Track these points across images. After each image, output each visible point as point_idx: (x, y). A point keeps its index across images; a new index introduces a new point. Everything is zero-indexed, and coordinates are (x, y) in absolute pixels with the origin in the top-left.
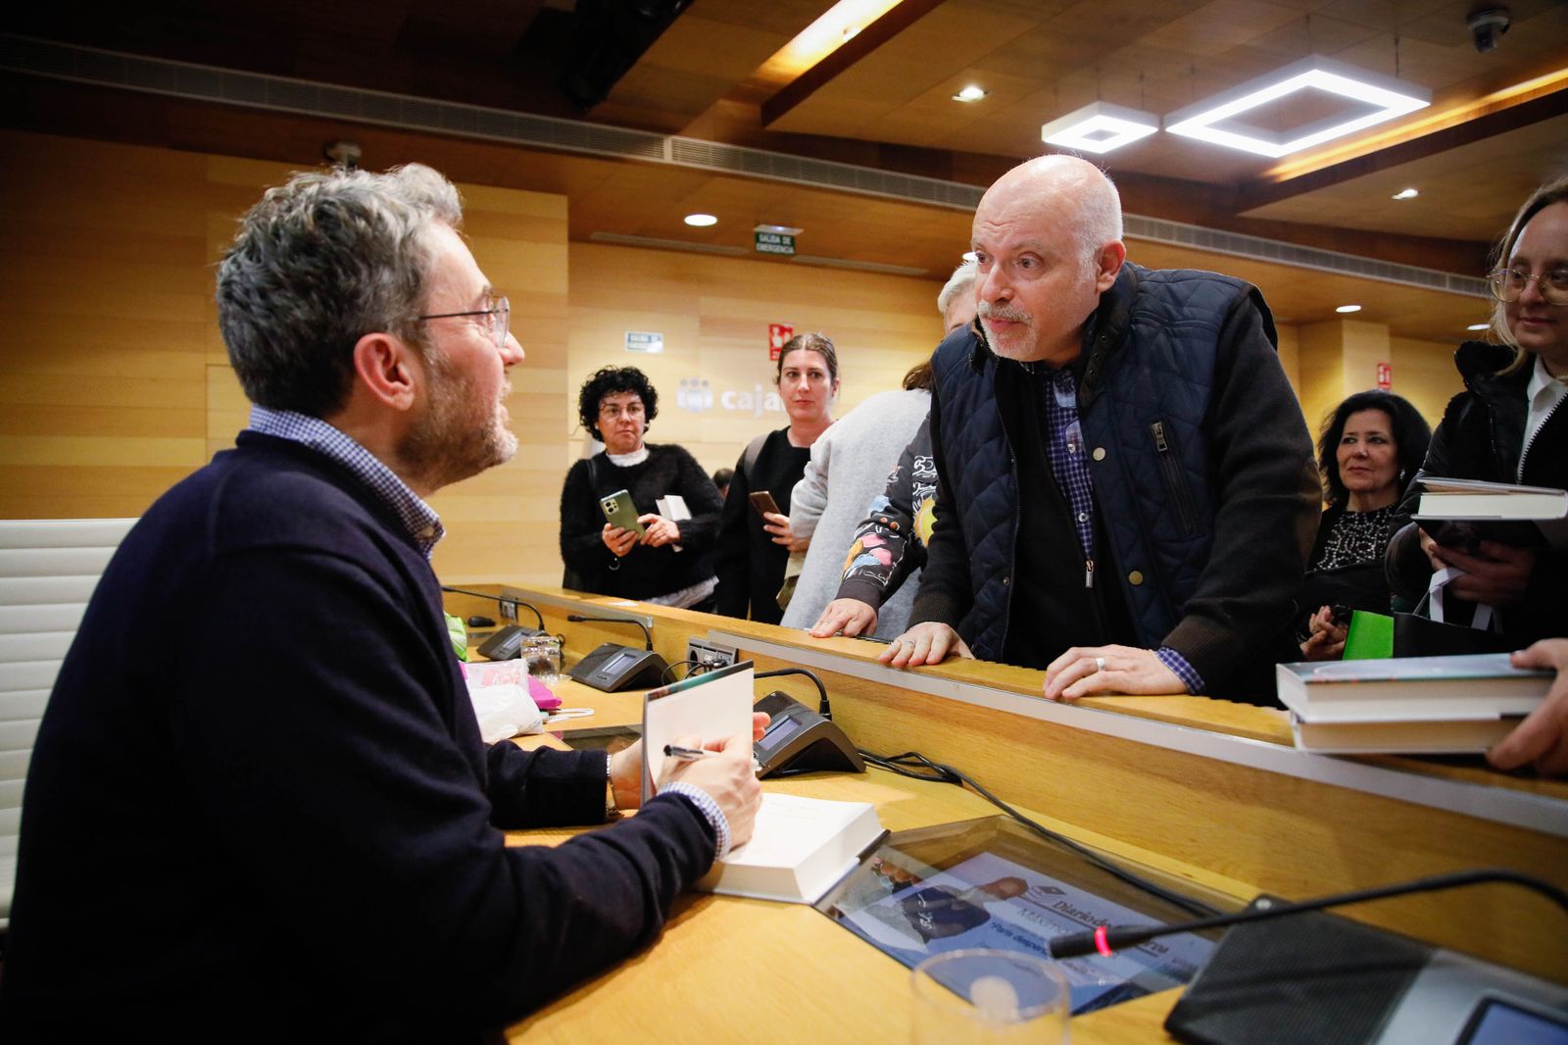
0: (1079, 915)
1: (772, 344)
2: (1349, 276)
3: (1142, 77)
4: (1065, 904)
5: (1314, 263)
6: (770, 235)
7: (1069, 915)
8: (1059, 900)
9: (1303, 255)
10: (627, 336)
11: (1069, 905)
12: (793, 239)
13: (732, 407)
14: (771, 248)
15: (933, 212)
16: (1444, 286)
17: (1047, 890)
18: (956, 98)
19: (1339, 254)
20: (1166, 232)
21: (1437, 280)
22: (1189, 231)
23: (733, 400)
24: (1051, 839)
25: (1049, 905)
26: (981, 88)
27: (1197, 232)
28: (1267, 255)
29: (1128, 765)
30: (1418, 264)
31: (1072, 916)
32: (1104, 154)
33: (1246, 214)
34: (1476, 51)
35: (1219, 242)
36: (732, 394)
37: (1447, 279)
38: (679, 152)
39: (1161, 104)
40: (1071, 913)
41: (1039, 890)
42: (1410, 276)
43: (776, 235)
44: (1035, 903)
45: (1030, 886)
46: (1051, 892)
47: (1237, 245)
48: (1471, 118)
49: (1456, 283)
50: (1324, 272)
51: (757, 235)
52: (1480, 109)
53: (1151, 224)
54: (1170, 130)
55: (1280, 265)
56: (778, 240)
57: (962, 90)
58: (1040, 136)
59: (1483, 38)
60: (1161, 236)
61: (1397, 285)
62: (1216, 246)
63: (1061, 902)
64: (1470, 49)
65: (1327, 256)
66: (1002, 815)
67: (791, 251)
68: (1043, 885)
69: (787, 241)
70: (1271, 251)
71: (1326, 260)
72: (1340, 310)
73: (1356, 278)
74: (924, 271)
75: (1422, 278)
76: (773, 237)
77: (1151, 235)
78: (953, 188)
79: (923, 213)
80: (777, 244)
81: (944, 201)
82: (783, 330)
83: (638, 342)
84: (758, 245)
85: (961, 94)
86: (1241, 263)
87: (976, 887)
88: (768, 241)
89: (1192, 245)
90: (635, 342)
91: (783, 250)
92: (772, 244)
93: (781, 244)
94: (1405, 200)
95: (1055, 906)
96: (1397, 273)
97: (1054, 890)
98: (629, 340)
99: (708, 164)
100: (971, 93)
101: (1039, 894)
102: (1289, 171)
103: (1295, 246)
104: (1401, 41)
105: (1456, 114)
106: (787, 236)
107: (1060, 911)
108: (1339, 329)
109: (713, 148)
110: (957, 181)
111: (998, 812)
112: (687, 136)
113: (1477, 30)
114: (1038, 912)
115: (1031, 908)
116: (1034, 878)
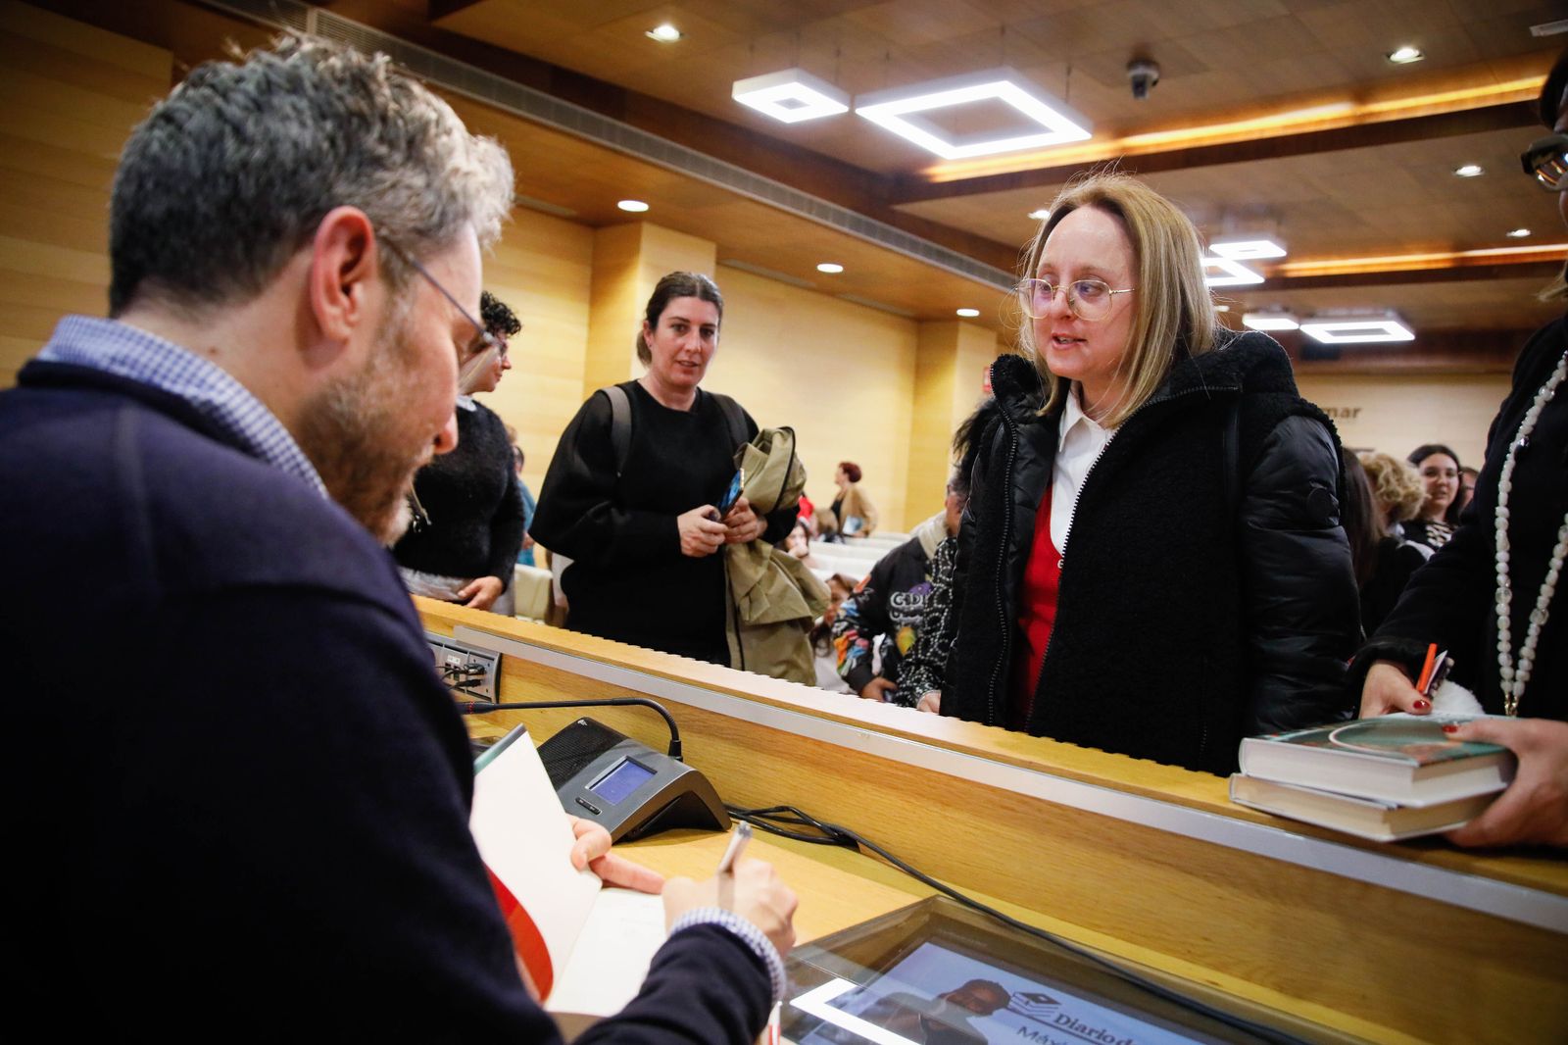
0: (1093, 1036)
2: (973, 281)
3: (838, 53)
4: (1069, 1020)
5: (949, 265)
7: (1078, 1033)
8: (1055, 1016)
9: (941, 256)
11: (1073, 1020)
15: (599, 154)
17: (1034, 997)
18: (649, 34)
19: (972, 260)
20: (823, 212)
22: (843, 215)
24: (1016, 929)
25: (1051, 1019)
26: (678, 28)
27: (851, 217)
28: (908, 250)
29: (1122, 849)
31: (1084, 1035)
32: (790, 124)
33: (899, 208)
34: (1132, 94)
35: (871, 230)
38: (325, 28)
39: (853, 84)
40: (1083, 1031)
41: (1025, 999)
44: (1030, 1017)
45: (1010, 993)
46: (1041, 1002)
47: (886, 236)
50: (957, 275)
52: (1115, 150)
53: (811, 202)
54: (861, 112)
55: (922, 263)
57: (655, 27)
58: (730, 90)
59: (1140, 86)
60: (819, 215)
62: (867, 234)
63: (1061, 1016)
64: (1127, 91)
65: (961, 261)
66: (938, 896)
68: (1026, 991)
70: (914, 247)
71: (960, 264)
72: (962, 312)
73: (979, 284)
74: (573, 213)
77: (810, 213)
78: (625, 131)
79: (590, 149)
81: (612, 140)
85: (655, 31)
86: (890, 256)
87: (942, 996)
89: (846, 230)
95: (1057, 1021)
97: (1042, 999)
100: (666, 33)
101: (1027, 1003)
102: (943, 173)
103: (935, 245)
104: (1075, 73)
105: (1100, 149)
107: (1065, 1027)
108: (956, 331)
109: (368, 33)
110: (629, 122)
111: (932, 892)
112: (338, 12)
113: (1134, 78)
114: (1044, 1030)
115: (1032, 1026)
116: (1014, 984)
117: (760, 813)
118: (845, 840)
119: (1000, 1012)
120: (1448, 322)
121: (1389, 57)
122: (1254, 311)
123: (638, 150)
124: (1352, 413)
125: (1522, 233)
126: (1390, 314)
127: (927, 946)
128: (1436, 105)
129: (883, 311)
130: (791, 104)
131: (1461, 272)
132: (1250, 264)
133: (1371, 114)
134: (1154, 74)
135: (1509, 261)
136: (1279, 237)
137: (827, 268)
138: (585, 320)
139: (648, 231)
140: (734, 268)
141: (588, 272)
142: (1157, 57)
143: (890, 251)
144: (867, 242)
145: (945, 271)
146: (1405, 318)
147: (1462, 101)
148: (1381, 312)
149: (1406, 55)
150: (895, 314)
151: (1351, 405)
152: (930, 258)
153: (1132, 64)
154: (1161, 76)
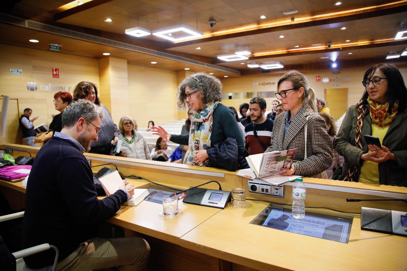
1: (53, 73)
2: (186, 63)
3: (147, 22)
5: (180, 60)
6: (53, 46)
9: (178, 58)
10: (11, 70)
12: (60, 47)
13: (43, 90)
14: (54, 50)
15: (97, 45)
16: (205, 66)
17: (160, 192)
18: (105, 21)
21: (204, 65)
22: (155, 52)
23: (43, 88)
24: (159, 185)
26: (111, 20)
27: (157, 52)
28: (171, 58)
30: (200, 61)
32: (139, 37)
33: (167, 49)
36: (43, 86)
37: (206, 65)
38: (30, 24)
39: (151, 29)
42: (199, 63)
43: (55, 46)
47: (165, 55)
48: (210, 36)
49: (207, 65)
50: (183, 62)
51: (50, 46)
52: (211, 35)
53: (147, 50)
54: (153, 34)
55: (174, 60)
56: (56, 48)
57: (106, 19)
58: (124, 32)
59: (212, 25)
60: (149, 53)
61: (197, 65)
62: (161, 55)
64: (209, 26)
67: (59, 51)
69: (58, 48)
71: (183, 59)
72: (185, 69)
73: (189, 63)
74: (92, 56)
75: (201, 64)
76: (54, 47)
77: (147, 52)
78: (102, 39)
79: (94, 44)
80: (55, 49)
81: (99, 42)
82: (56, 70)
83: (15, 72)
84: (50, 49)
88: (53, 48)
89: (155, 55)
90: (13, 72)
91: (57, 50)
92: (54, 49)
93: (57, 49)
94: (198, 50)
96: (196, 63)
98: (11, 71)
99: (38, 28)
100: (109, 20)
103: (176, 56)
104: (198, 23)
105: (207, 35)
106: (58, 47)
108: (185, 73)
109: (40, 24)
110: (103, 37)
111: (150, 182)
112: (32, 20)
113: (211, 23)
114: (160, 195)
115: (159, 194)
116: (158, 191)
117: (129, 176)
118: (140, 178)
119: (156, 194)
120: (290, 63)
121: (260, 17)
122: (250, 64)
123: (106, 43)
124: (274, 83)
125: (297, 46)
126: (278, 62)
127: (149, 189)
128: (272, 25)
129: (168, 70)
130: (138, 34)
131: (289, 54)
132: (245, 56)
133: (261, 27)
134: (214, 22)
135: (297, 51)
136: (249, 50)
137: (152, 63)
138: (98, 80)
139: (111, 59)
140: (132, 64)
141: (98, 69)
142: (215, 19)
143: (167, 58)
144: (162, 57)
145: (180, 61)
146: (281, 63)
147: (277, 24)
148: (276, 62)
149: (263, 17)
150: (170, 70)
151: (274, 82)
152: (176, 59)
153: (210, 20)
154: (216, 22)
